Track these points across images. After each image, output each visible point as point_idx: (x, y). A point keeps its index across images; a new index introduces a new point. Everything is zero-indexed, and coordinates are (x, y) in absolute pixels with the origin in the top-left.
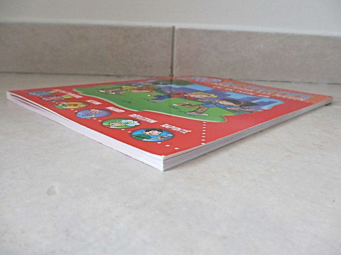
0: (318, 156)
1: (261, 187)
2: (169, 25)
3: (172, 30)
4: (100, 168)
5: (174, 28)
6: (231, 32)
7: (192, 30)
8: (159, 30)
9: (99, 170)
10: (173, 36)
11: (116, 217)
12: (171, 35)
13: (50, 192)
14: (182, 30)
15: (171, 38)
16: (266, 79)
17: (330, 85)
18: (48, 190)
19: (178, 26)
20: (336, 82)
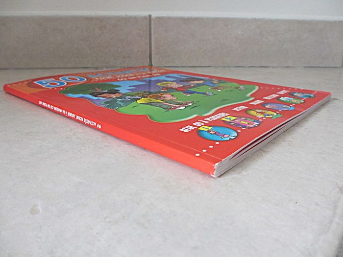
0: (287, 154)
1: (232, 192)
2: (145, 14)
3: (148, 19)
4: (80, 181)
5: (150, 16)
6: (208, 19)
7: (170, 18)
8: (136, 19)
9: (80, 183)
10: (150, 25)
11: (97, 233)
12: (148, 24)
13: (34, 211)
14: (159, 19)
15: (148, 27)
16: (244, 66)
17: (306, 68)
18: (32, 209)
19: (155, 14)
20: (312, 66)
